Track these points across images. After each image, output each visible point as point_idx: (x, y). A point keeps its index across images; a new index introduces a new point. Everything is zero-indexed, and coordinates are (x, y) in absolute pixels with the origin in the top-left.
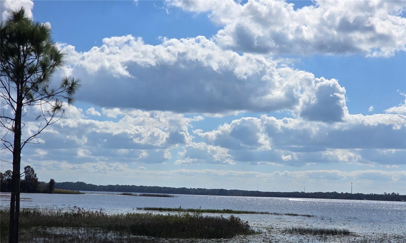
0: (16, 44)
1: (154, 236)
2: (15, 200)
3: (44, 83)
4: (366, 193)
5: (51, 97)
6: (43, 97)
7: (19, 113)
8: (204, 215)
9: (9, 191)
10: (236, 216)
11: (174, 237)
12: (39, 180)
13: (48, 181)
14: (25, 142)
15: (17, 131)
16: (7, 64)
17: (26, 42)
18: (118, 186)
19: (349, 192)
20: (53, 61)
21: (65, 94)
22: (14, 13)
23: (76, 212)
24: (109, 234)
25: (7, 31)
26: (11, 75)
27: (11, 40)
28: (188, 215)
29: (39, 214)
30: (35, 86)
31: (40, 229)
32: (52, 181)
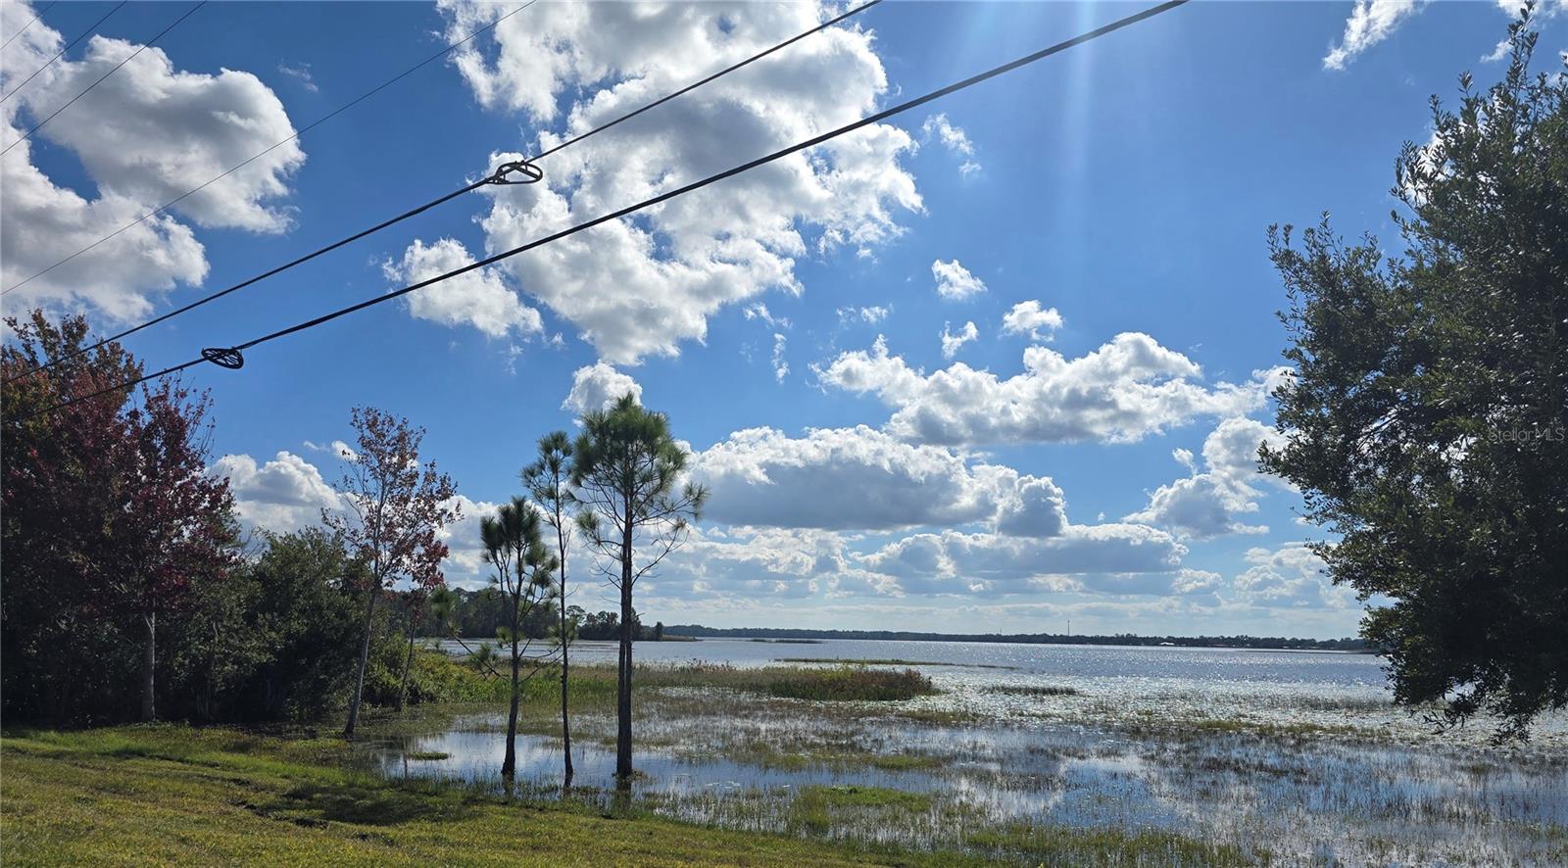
0: (623, 443)
1: (803, 697)
2: (626, 652)
3: (661, 494)
4: (1089, 634)
5: (670, 514)
6: (660, 513)
7: (627, 535)
8: (870, 668)
9: (616, 639)
10: (913, 668)
11: (830, 699)
12: (642, 624)
13: (654, 625)
14: (638, 575)
15: (626, 560)
16: (612, 470)
17: (636, 439)
18: (745, 629)
19: (1065, 634)
20: (672, 463)
21: (690, 508)
22: (619, 400)
23: (695, 665)
24: (742, 696)
25: (611, 425)
26: (617, 484)
27: (616, 437)
28: (847, 669)
29: (647, 669)
30: (649, 499)
31: (650, 689)
32: (659, 624)
